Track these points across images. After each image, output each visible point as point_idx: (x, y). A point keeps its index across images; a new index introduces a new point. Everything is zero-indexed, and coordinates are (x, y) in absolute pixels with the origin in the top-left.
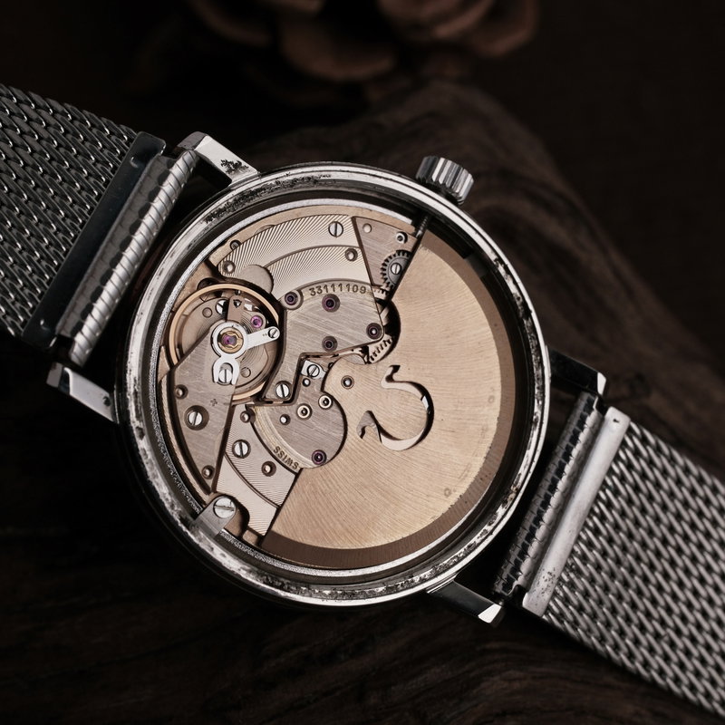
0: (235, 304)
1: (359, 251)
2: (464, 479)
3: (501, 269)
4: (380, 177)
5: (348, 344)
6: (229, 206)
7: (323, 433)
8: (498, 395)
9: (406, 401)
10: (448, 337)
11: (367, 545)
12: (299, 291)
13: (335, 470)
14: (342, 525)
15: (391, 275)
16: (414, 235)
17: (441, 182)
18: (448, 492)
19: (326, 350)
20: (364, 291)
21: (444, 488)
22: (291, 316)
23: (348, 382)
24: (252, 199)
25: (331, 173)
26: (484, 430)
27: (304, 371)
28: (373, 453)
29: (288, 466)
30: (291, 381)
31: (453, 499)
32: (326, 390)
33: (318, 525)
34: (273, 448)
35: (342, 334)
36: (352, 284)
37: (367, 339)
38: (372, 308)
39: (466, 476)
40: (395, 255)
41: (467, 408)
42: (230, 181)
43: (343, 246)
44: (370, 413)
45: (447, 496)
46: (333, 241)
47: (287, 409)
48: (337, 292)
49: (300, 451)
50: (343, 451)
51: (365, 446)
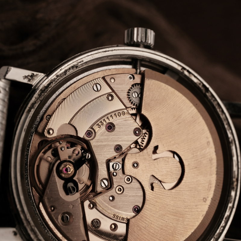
0: (61, 149)
1: (113, 94)
2: (210, 190)
3: (186, 73)
4: (109, 51)
5: (127, 144)
6: (37, 99)
7: (134, 196)
8: (211, 140)
9: (168, 162)
10: (176, 120)
12: (92, 128)
13: (146, 213)
15: (134, 99)
16: (136, 73)
18: (205, 200)
19: (117, 152)
20: (124, 114)
21: (202, 198)
22: (93, 143)
23: (135, 165)
24: (47, 90)
25: (83, 59)
26: (211, 160)
27: (111, 169)
28: (161, 196)
29: (123, 221)
30: (107, 177)
31: (209, 202)
32: (126, 173)
34: (112, 216)
35: (122, 141)
36: (117, 113)
37: (135, 138)
38: (131, 120)
39: (211, 187)
40: (131, 88)
41: (199, 153)
42: (31, 85)
43: (104, 95)
44: (153, 176)
45: (205, 202)
46: (98, 94)
47: (112, 192)
48: (111, 120)
49: (126, 211)
50: (147, 202)
51: (157, 194)
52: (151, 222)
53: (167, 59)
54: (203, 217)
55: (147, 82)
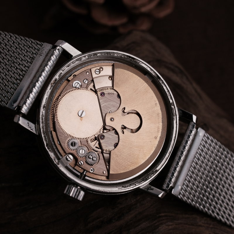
2: (158, 132)
8: (157, 102)
10: (135, 92)
11: (140, 164)
13: (120, 147)
14: (130, 162)
18: (156, 138)
21: (154, 137)
23: (112, 119)
26: (158, 114)
28: (129, 137)
31: (158, 139)
32: (107, 125)
33: (123, 166)
39: (159, 130)
41: (150, 111)
44: (123, 125)
45: (156, 139)
51: (126, 136)
52: (123, 152)
54: (155, 148)
55: (116, 70)
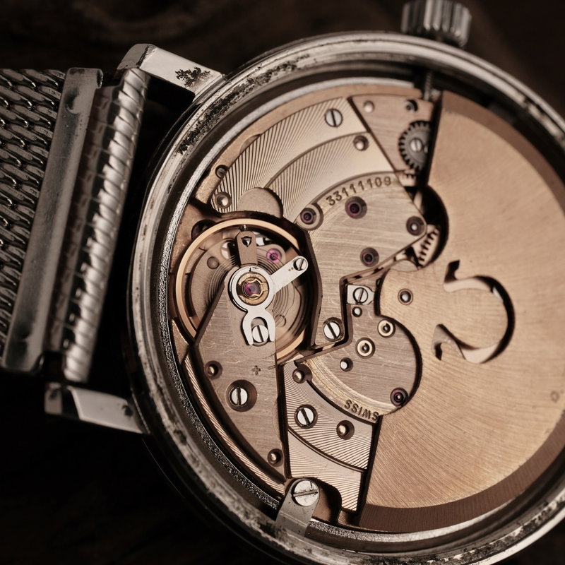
0: (245, 243)
1: (368, 136)
3: (534, 111)
4: (366, 41)
5: (390, 250)
6: (202, 125)
7: (395, 367)
9: (479, 300)
11: (482, 488)
12: (315, 204)
13: (420, 407)
14: (447, 472)
15: (413, 154)
16: (422, 98)
17: (436, 26)
18: (556, 396)
19: (367, 265)
20: (389, 182)
21: (549, 392)
22: (315, 237)
23: (406, 296)
24: (226, 109)
25: (309, 52)
27: (350, 300)
28: (457, 375)
29: (367, 419)
30: (339, 315)
31: (563, 403)
32: (383, 313)
33: (419, 480)
34: (342, 404)
35: (380, 241)
36: (373, 178)
37: (409, 239)
38: (404, 198)
40: (410, 129)
41: (549, 291)
42: (192, 95)
43: (348, 136)
44: (442, 327)
45: (555, 400)
46: (335, 133)
47: (345, 351)
48: (360, 193)
49: (375, 397)
50: (423, 382)
51: (448, 368)
52: (429, 427)
53: (494, 74)
54: (548, 435)
55: (447, 119)
